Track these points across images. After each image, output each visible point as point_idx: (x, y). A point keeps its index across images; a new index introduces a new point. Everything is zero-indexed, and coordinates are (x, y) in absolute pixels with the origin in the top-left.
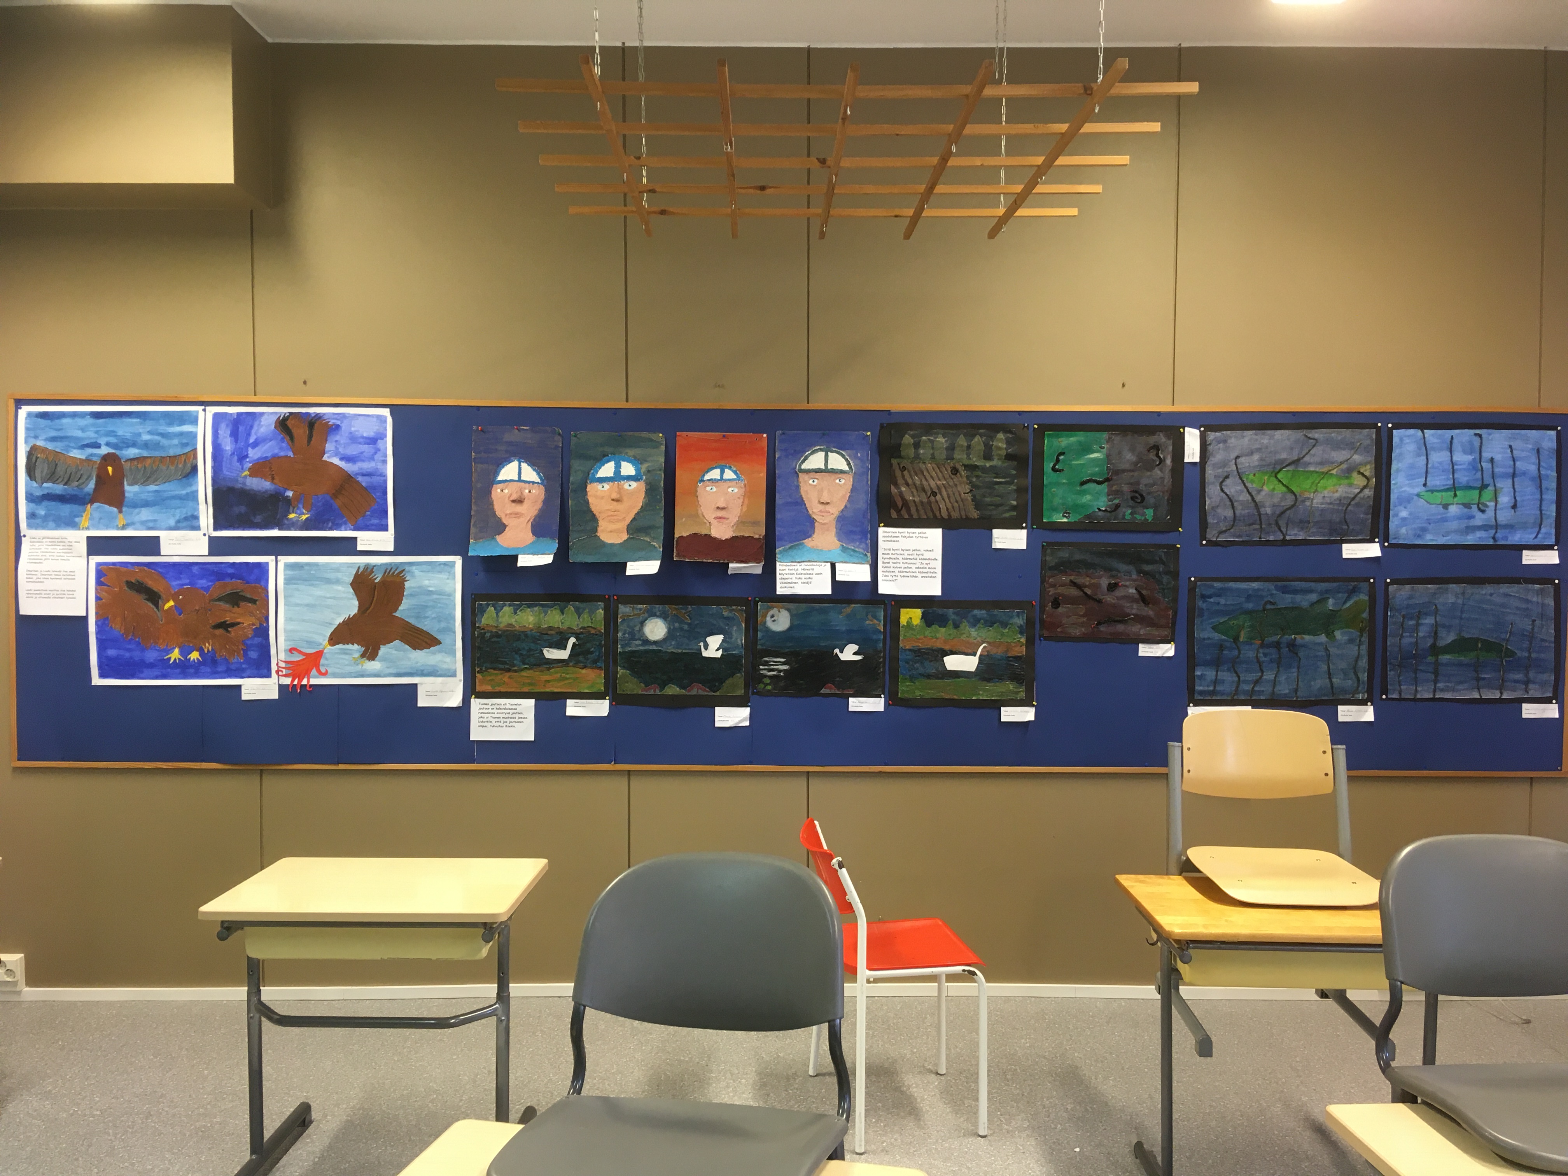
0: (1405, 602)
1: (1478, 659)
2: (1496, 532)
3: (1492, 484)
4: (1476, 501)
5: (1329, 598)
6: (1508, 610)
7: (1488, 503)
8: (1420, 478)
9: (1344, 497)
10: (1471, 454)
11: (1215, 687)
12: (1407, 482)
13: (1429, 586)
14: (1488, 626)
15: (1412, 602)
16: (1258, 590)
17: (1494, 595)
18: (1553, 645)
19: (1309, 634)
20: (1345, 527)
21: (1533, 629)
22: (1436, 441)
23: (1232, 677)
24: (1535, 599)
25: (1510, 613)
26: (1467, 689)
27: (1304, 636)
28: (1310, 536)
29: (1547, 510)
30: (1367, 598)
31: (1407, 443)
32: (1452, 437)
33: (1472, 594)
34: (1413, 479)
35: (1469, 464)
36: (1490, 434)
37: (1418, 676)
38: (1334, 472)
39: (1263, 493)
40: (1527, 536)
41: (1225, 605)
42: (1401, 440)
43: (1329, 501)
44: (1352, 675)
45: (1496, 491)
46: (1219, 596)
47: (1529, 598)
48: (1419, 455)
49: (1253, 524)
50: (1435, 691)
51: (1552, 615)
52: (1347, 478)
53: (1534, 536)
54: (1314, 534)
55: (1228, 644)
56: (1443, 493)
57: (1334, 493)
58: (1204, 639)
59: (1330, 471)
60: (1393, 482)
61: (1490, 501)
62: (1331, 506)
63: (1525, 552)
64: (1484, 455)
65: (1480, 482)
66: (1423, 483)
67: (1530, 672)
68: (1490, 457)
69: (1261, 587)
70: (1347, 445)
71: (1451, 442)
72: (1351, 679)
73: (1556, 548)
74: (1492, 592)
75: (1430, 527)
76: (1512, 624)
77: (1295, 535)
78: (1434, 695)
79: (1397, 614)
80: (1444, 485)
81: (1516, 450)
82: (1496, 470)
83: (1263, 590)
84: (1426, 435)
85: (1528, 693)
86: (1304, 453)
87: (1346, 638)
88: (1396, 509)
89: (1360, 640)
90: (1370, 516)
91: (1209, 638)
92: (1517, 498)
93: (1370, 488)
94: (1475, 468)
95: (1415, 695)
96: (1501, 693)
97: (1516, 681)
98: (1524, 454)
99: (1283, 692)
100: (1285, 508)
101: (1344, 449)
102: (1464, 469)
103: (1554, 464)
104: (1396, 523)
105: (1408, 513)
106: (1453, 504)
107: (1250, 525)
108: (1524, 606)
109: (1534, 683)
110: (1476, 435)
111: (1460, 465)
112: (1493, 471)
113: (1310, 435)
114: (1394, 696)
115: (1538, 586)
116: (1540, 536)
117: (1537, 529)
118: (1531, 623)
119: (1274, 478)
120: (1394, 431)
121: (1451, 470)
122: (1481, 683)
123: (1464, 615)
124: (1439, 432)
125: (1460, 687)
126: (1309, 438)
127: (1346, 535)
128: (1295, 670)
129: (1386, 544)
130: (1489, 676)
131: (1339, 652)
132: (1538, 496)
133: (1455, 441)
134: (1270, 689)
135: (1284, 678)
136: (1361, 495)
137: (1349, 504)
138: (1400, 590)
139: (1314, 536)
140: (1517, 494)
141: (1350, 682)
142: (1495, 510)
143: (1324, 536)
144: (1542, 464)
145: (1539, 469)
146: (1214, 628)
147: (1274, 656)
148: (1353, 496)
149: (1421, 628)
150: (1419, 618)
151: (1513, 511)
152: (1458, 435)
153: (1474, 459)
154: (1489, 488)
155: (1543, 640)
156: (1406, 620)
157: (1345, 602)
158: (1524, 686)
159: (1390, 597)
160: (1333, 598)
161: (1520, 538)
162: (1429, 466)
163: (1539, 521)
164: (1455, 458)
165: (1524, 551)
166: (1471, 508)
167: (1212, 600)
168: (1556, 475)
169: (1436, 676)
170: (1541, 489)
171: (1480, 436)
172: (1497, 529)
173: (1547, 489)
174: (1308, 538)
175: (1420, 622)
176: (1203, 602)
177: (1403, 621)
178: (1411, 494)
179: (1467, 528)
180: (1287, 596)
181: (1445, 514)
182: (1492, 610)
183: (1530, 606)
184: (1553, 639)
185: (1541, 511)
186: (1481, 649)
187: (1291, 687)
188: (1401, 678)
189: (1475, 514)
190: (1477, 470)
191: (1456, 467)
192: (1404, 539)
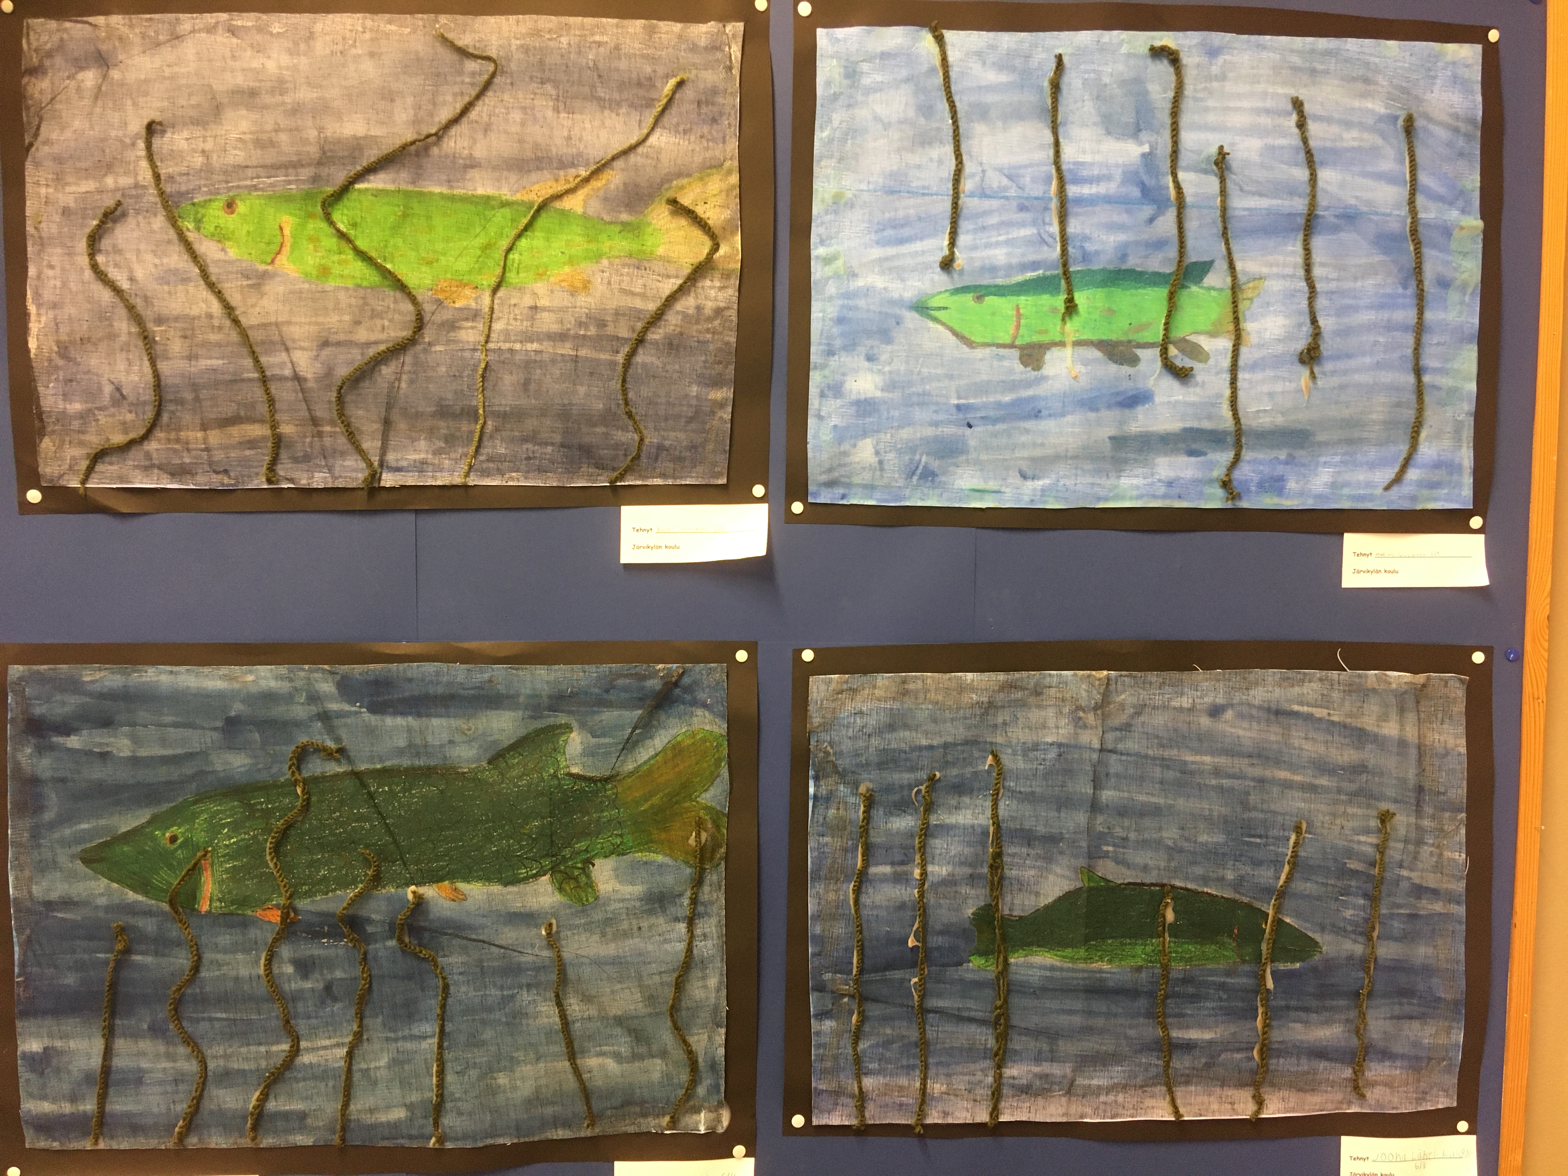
0: (875, 742)
1: (1166, 968)
2: (1237, 459)
3: (1221, 265)
4: (1156, 334)
5: (568, 728)
6: (1283, 774)
7: (1205, 342)
8: (933, 234)
9: (618, 313)
10: (1135, 132)
11: (102, 1098)
12: (877, 252)
13: (970, 676)
14: (1203, 838)
15: (901, 739)
16: (269, 697)
17: (1229, 714)
18: (1460, 910)
19: (487, 878)
20: (629, 437)
21: (1381, 849)
22: (992, 77)
23: (171, 1057)
24: (1391, 729)
25: (1287, 785)
26: (1125, 1087)
27: (462, 886)
28: (486, 473)
29: (1442, 371)
30: (719, 728)
31: (878, 88)
32: (1059, 58)
33: (1140, 710)
34: (901, 241)
35: (1131, 177)
36: (1213, 53)
37: (930, 1034)
38: (574, 203)
39: (275, 288)
40: (1361, 476)
41: (135, 761)
42: (852, 74)
43: (555, 328)
44: (666, 1037)
45: (1235, 288)
46: (106, 723)
47: (1368, 722)
48: (924, 140)
49: (235, 420)
50: (996, 1096)
51: (1459, 792)
52: (631, 229)
53: (1389, 474)
54: (499, 464)
55: (149, 925)
56: (1023, 300)
57: (573, 293)
58: (49, 905)
59: (558, 197)
60: (817, 251)
61: (1213, 334)
62: (566, 349)
63: (1352, 542)
64: (1188, 138)
65: (1172, 253)
66: (938, 257)
67: (1371, 1015)
68: (1213, 150)
69: (283, 687)
70: (622, 86)
71: (1056, 87)
72: (663, 1054)
73: (1476, 522)
74: (1220, 700)
75: (973, 437)
76: (1298, 829)
77: (421, 467)
78: (995, 1111)
79: (843, 789)
80: (1024, 267)
81: (1318, 118)
82: (1240, 203)
83: (289, 698)
84: (953, 56)
85: (1362, 1096)
86: (445, 114)
87: (634, 890)
88: (834, 362)
89: (694, 901)
90: (725, 394)
91: (67, 903)
92: (1323, 322)
93: (726, 275)
94: (1149, 194)
95: (921, 1113)
96: (1260, 1103)
97: (1320, 1053)
98: (1351, 138)
99: (383, 1118)
100: (371, 352)
101: (613, 105)
102: (1108, 200)
103: (1473, 180)
104: (835, 421)
105: (879, 380)
106: (1062, 344)
107: (226, 422)
108: (1348, 756)
109: (1386, 1055)
110: (1157, 53)
111: (1090, 180)
112: (1224, 209)
113: (465, 40)
114: (835, 1120)
115: (1406, 676)
116: (1412, 474)
117: (1403, 448)
118: (1374, 823)
119: (324, 225)
120: (821, 33)
121: (1054, 204)
122: (1181, 1063)
123: (1107, 795)
124: (1008, 40)
125: (1098, 1081)
126: (463, 53)
127: (632, 467)
128: (430, 1027)
129: (797, 508)
130: (1208, 1036)
131: (610, 950)
132: (1409, 315)
133: (1072, 81)
134: (331, 1107)
135: (383, 1062)
136: (688, 303)
137: (640, 341)
138: (854, 691)
139: (501, 473)
140: (1321, 302)
141: (656, 1069)
142: (1234, 369)
143: (541, 470)
144: (1424, 178)
145: (1412, 202)
146: (87, 860)
147: (339, 974)
148: (652, 307)
149: (938, 844)
150: (929, 808)
151: (1305, 372)
152: (1081, 52)
153: (1147, 158)
154: (1210, 280)
155: (1419, 891)
156: (878, 814)
157: (629, 745)
158: (1348, 1073)
159: (816, 719)
160: (583, 725)
161: (1334, 485)
162: (968, 185)
163: (1409, 414)
164: (1069, 153)
165: (1347, 537)
166: (1134, 361)
167: (74, 742)
168: (1480, 224)
169: (1003, 1038)
170: (1420, 282)
171: (1172, 57)
172: (1238, 447)
173: (1444, 284)
174: (473, 481)
175: (934, 820)
176: (40, 750)
177: (867, 818)
178: (893, 303)
179: (1119, 442)
180: (390, 721)
181: (1028, 384)
182: (1217, 772)
183: (1369, 755)
184: (1460, 887)
185: (1418, 371)
186: (1175, 931)
187: (414, 1097)
188: (862, 1046)
189: (1151, 382)
190: (1161, 205)
191: (1073, 190)
192: (870, 488)
